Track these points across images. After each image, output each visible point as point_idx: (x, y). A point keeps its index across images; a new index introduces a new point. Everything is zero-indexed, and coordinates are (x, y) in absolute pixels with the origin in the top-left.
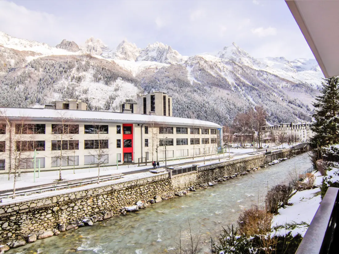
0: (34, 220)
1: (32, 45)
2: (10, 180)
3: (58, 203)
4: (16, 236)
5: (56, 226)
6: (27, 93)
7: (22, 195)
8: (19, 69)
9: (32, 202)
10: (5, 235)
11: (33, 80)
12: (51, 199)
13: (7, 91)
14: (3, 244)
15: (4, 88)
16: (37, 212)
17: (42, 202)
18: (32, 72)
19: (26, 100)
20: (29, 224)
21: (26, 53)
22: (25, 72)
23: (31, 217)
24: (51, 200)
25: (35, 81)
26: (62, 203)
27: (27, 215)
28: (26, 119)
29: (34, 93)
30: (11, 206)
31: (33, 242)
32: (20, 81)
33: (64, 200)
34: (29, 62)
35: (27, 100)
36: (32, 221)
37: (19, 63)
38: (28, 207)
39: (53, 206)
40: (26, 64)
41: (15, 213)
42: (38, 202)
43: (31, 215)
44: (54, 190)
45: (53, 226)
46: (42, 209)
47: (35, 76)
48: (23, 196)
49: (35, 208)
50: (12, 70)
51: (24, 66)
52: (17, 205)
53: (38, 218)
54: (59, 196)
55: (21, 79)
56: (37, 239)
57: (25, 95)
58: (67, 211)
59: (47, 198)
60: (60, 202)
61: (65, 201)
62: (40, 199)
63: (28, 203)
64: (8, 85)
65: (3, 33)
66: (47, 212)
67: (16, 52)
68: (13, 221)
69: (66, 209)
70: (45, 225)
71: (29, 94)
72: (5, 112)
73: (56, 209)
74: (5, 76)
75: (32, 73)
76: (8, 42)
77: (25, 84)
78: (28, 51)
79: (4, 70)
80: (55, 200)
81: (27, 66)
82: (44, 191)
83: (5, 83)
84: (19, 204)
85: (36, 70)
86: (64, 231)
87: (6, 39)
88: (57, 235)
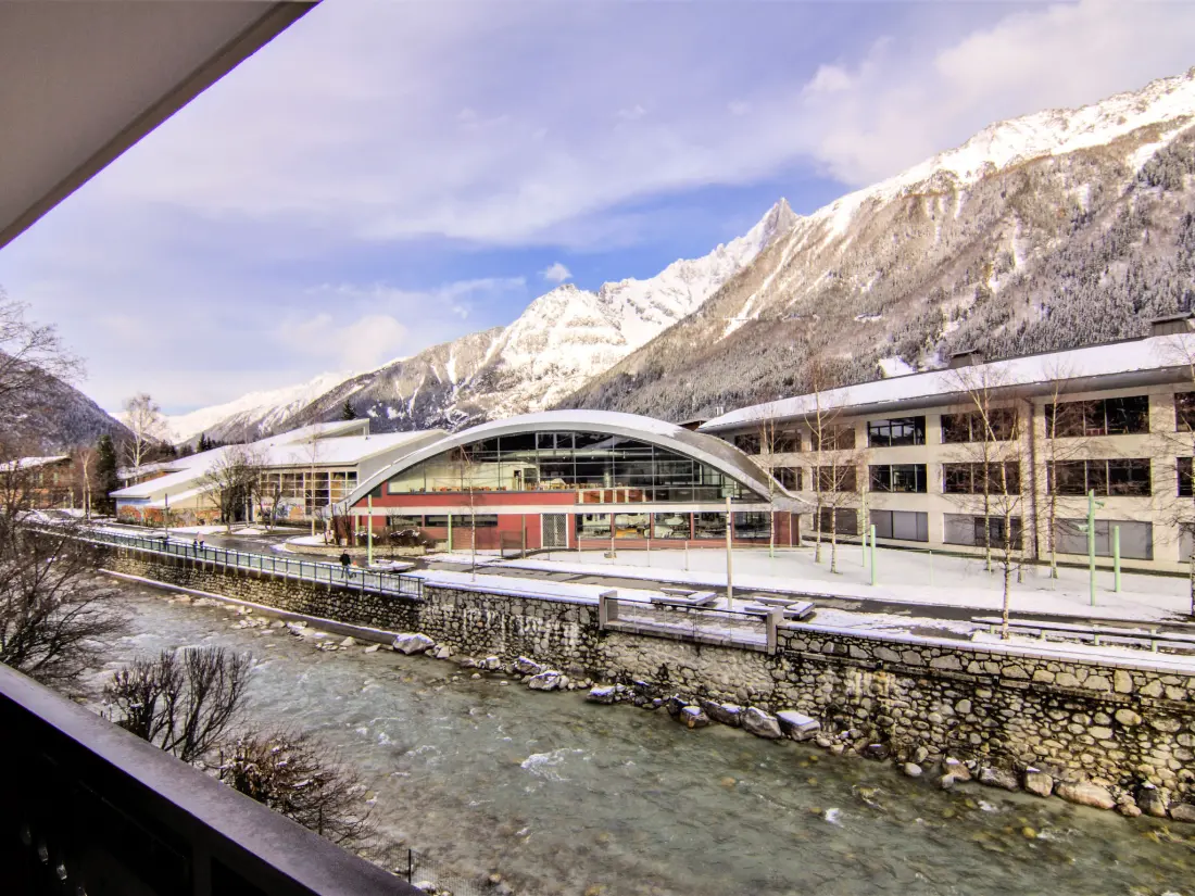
0: (1047, 725)
1: (1146, 104)
2: (1022, 581)
3: (1138, 700)
4: (992, 751)
5: (1129, 783)
6: (1139, 286)
7: (1034, 635)
8: (1106, 211)
9: (1042, 663)
10: (963, 736)
11: (1158, 232)
12: (1107, 673)
13: (1073, 297)
14: (958, 759)
15: (1063, 289)
16: (1055, 704)
17: (1075, 675)
18: (1153, 203)
19: (1136, 311)
20: (1032, 732)
21: (1127, 143)
22: (1128, 212)
23: (1038, 711)
24: (1106, 677)
25: (1166, 231)
26: (1155, 704)
27: (1025, 701)
28: (1068, 386)
29: (1165, 277)
30: (978, 656)
31: (1039, 795)
32: (1113, 250)
33: (1164, 696)
34: (1137, 169)
35: (1140, 312)
36: (1040, 728)
37: (1105, 187)
38: (1028, 677)
39: (1115, 703)
40: (1130, 181)
41: (988, 682)
42: (1061, 671)
43: (1039, 707)
44: (1150, 649)
45: (1119, 777)
46: (1073, 698)
47: (1165, 212)
48: (1033, 640)
49: (1050, 687)
50: (1083, 222)
51: (1121, 189)
52: (994, 657)
53: (1062, 726)
54: (1141, 671)
55: (1114, 243)
56: (1054, 792)
57: (1134, 294)
58: (1177, 742)
59: (1092, 667)
60: (1145, 696)
61: (1166, 702)
62: (1067, 664)
63: (1027, 662)
64: (1073, 275)
65: (1046, 113)
66: (1092, 717)
67: (1089, 156)
68: (984, 702)
69: (1175, 734)
70: (1087, 758)
71: (1146, 288)
72: (1006, 372)
73: (1130, 718)
74: (1061, 249)
75: (1152, 207)
76: (1063, 135)
77: (1131, 255)
78: (1133, 131)
79: (1058, 232)
80: (1124, 684)
81: (1131, 188)
82: (1110, 644)
83: (1064, 272)
84: (999, 658)
85: (1167, 187)
86: (1158, 816)
87: (1057, 127)
88: (1126, 816)
